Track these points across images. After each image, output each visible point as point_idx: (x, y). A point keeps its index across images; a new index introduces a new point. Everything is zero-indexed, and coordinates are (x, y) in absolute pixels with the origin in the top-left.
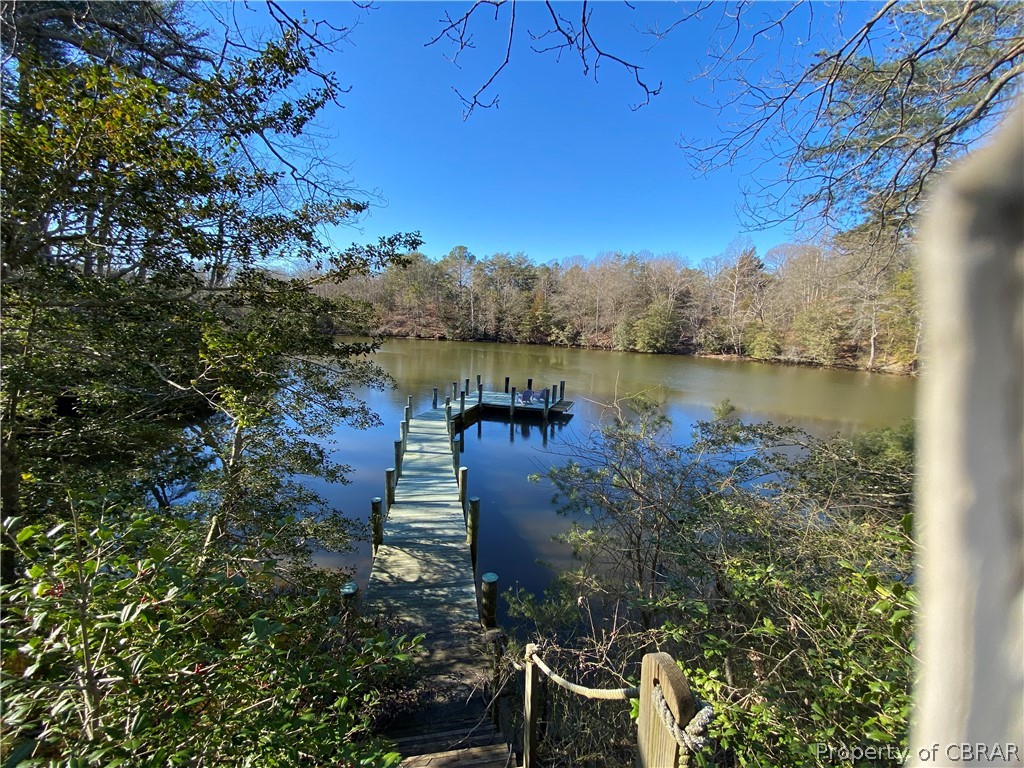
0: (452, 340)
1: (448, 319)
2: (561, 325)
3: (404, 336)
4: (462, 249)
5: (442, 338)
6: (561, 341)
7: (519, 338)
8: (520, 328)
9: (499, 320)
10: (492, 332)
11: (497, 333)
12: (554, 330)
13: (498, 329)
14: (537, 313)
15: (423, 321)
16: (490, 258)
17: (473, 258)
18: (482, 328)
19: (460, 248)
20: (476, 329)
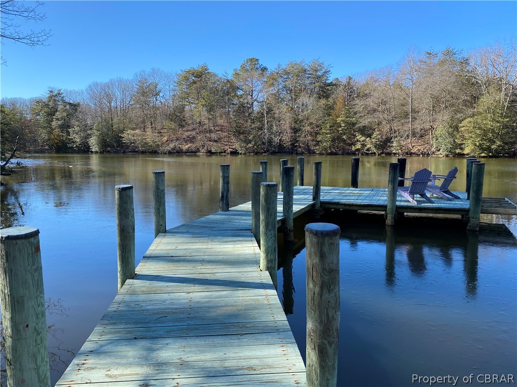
0: (245, 154)
1: (239, 132)
2: (366, 131)
3: (193, 153)
4: (254, 61)
5: (234, 153)
6: (368, 150)
7: (317, 149)
8: (319, 138)
9: (296, 131)
10: (287, 144)
11: (293, 145)
12: (360, 138)
13: (295, 141)
14: (339, 120)
15: (214, 136)
16: (284, 67)
17: (264, 69)
18: (276, 140)
19: (251, 60)
20: (270, 142)
